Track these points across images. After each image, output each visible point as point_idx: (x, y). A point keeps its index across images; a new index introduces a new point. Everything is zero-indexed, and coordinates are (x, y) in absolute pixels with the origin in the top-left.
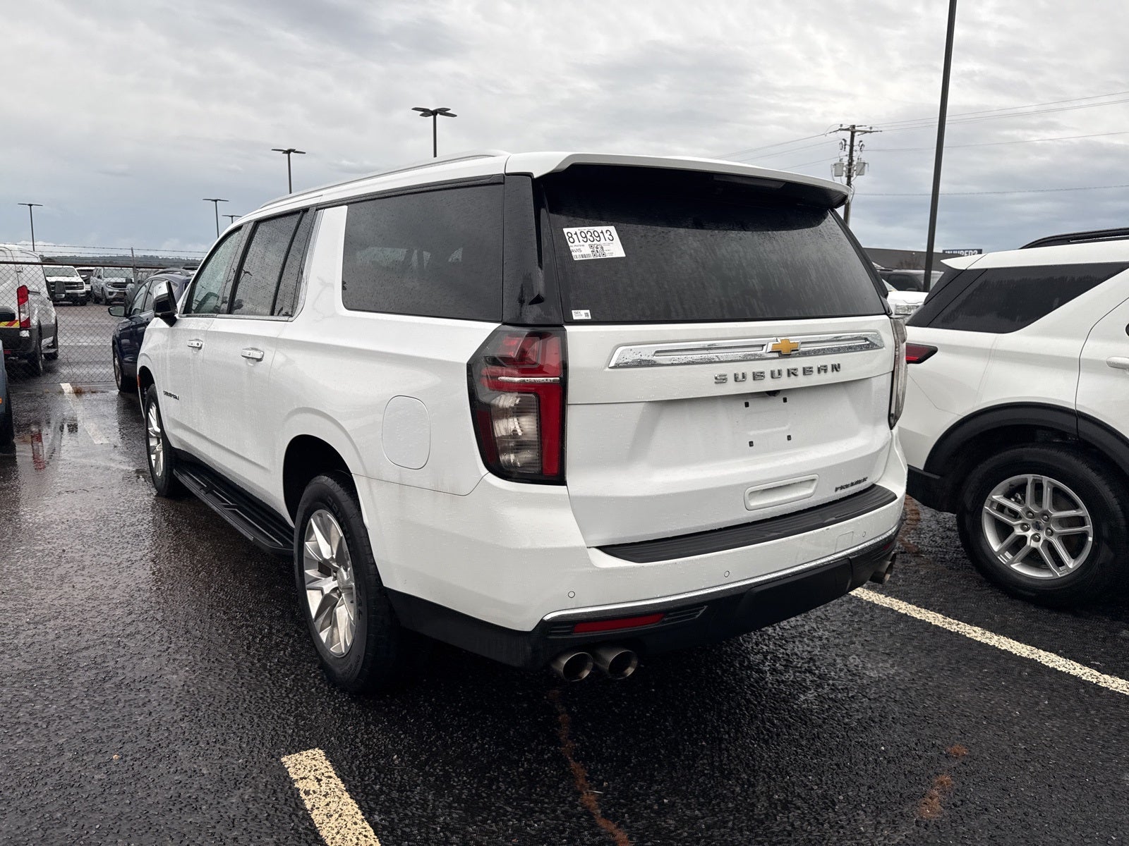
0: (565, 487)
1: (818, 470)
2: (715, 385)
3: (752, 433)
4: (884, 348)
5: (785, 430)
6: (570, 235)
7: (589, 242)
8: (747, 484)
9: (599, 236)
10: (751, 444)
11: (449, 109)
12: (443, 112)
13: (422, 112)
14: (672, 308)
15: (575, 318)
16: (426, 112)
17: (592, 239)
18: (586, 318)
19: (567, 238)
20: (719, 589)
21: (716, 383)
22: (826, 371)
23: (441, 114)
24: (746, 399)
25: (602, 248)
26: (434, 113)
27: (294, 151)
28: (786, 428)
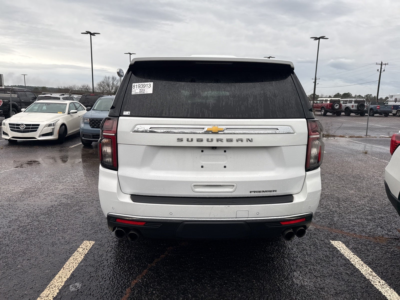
0: (117, 172)
1: (236, 182)
2: (177, 142)
3: (204, 163)
4: (295, 134)
5: (224, 163)
6: (134, 86)
7: (140, 88)
8: (193, 182)
9: (145, 86)
10: (202, 167)
11: (325, 36)
12: (323, 37)
13: (314, 39)
14: (164, 112)
15: (124, 114)
16: (316, 39)
17: (142, 87)
18: (128, 114)
19: (133, 86)
20: (167, 218)
21: (177, 141)
22: (242, 141)
23: (322, 39)
24: (202, 149)
25: (144, 90)
26: (319, 39)
27: (271, 57)
28: (225, 163)
